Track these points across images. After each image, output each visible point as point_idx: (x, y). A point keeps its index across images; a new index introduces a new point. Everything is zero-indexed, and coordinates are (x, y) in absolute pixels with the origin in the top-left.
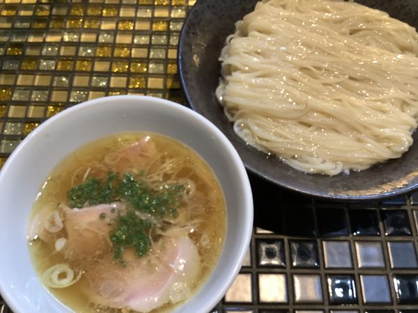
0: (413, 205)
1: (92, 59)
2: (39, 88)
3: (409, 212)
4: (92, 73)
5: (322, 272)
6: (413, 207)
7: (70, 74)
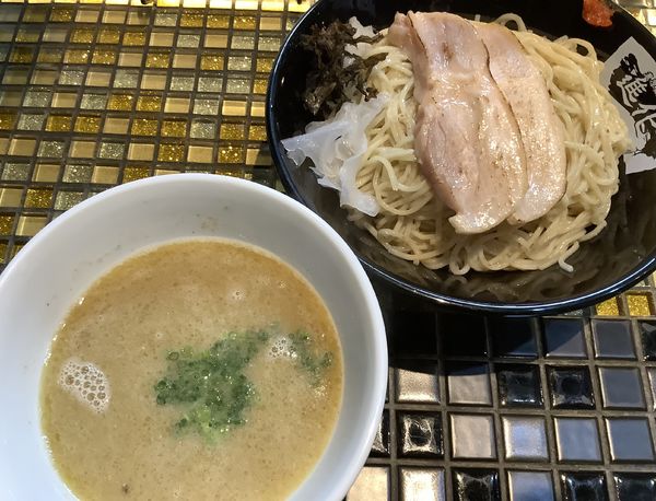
0: (598, 358)
1: (101, 115)
2: (16, 160)
3: (592, 370)
4: (100, 137)
5: (448, 464)
6: (598, 363)
7: (66, 137)
